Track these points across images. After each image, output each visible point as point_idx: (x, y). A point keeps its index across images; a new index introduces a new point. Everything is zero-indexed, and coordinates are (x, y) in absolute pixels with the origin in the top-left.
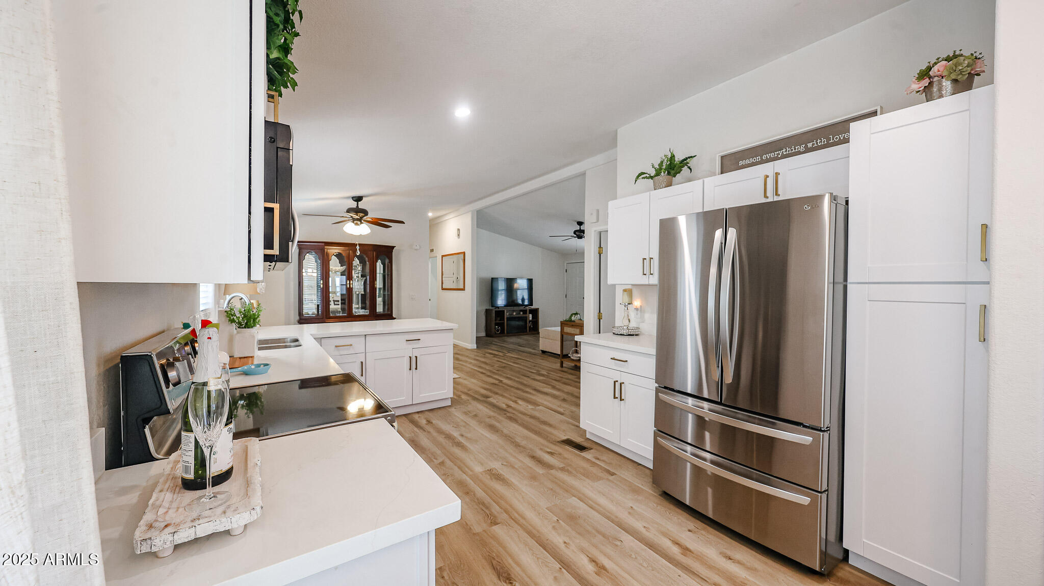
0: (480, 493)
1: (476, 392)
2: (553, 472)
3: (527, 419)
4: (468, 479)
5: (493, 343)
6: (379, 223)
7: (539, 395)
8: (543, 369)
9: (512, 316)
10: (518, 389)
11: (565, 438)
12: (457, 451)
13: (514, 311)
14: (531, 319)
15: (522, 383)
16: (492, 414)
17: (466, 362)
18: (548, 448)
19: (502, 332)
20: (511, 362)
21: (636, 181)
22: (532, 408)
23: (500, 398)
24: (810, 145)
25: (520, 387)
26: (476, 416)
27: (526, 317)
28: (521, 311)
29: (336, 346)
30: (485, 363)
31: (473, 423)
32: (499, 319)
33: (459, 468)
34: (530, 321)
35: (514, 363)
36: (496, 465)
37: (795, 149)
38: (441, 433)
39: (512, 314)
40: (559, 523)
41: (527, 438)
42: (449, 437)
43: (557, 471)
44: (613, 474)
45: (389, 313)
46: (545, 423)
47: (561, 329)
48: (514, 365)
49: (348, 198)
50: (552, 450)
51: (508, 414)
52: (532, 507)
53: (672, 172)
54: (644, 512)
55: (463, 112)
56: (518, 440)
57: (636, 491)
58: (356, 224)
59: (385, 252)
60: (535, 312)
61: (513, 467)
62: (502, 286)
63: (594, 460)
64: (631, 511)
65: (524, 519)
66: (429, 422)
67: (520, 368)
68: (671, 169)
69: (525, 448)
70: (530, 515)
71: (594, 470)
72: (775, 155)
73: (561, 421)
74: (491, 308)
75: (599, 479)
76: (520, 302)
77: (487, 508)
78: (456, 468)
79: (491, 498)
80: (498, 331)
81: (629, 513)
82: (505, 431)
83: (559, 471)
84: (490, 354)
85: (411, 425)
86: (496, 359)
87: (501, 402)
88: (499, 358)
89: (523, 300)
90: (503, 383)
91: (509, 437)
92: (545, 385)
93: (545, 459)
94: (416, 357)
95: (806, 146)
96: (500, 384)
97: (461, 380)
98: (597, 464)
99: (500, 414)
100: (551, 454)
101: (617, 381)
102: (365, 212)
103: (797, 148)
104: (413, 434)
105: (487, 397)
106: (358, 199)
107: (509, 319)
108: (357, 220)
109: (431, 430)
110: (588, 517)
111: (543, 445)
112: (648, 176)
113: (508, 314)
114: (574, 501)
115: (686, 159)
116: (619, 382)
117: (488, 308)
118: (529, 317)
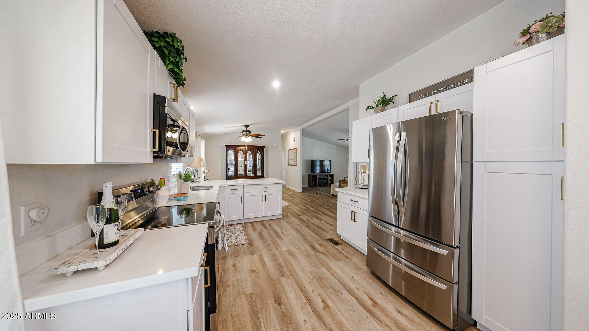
0: (281, 260)
1: (295, 213)
2: (319, 254)
3: (314, 227)
4: (278, 253)
5: (311, 190)
6: (256, 136)
7: (324, 216)
8: (330, 203)
10: (315, 212)
11: (330, 238)
12: (278, 240)
13: (322, 175)
14: (330, 179)
15: (318, 210)
16: (299, 223)
17: (295, 198)
18: (320, 241)
19: (316, 185)
20: (316, 199)
21: (366, 110)
22: (319, 222)
23: (306, 216)
24: (459, 83)
25: (317, 211)
26: (291, 224)
28: (325, 175)
29: (231, 190)
30: (304, 199)
31: (289, 227)
32: (314, 179)
33: (276, 248)
34: (329, 180)
35: (317, 200)
36: (292, 248)
37: (450, 86)
38: (273, 230)
39: (321, 177)
40: (313, 280)
41: (311, 236)
42: (276, 233)
43: (321, 254)
44: (348, 258)
45: (263, 175)
46: (323, 230)
47: (340, 184)
48: (317, 201)
49: (243, 126)
50: (321, 243)
51: (306, 224)
52: (303, 270)
53: (384, 104)
54: (358, 280)
55: (276, 84)
56: (307, 237)
57: (358, 268)
58: (247, 137)
59: (261, 149)
60: (332, 176)
61: (300, 250)
62: (318, 163)
63: (341, 250)
64: (352, 279)
65: (297, 275)
66: (270, 225)
67: (319, 202)
68: (383, 103)
69: (309, 241)
70: (301, 274)
71: (340, 255)
72: (439, 91)
73: (331, 229)
74: (311, 174)
75: (340, 260)
76: (326, 171)
77: (282, 268)
78: (274, 247)
79: (285, 264)
80: (314, 184)
81: (351, 280)
82: (303, 232)
83: (322, 254)
84: (308, 195)
85: (262, 225)
86: (310, 197)
87: (304, 218)
88: (311, 197)
89: (328, 170)
90: (309, 209)
91: (304, 235)
92: (329, 211)
93: (317, 247)
94: (265, 195)
95: (457, 84)
96: (308, 210)
97: (290, 207)
98: (342, 252)
99: (302, 224)
100: (321, 245)
101: (353, 212)
102: (250, 132)
103: (451, 86)
104: (261, 230)
105: (300, 215)
106: (247, 126)
107: (319, 179)
108: (246, 135)
109: (270, 229)
110: (329, 279)
111: (318, 240)
112: (371, 107)
113: (319, 177)
114: (324, 270)
115: (392, 97)
116: (354, 212)
117: (309, 174)
118: (329, 178)
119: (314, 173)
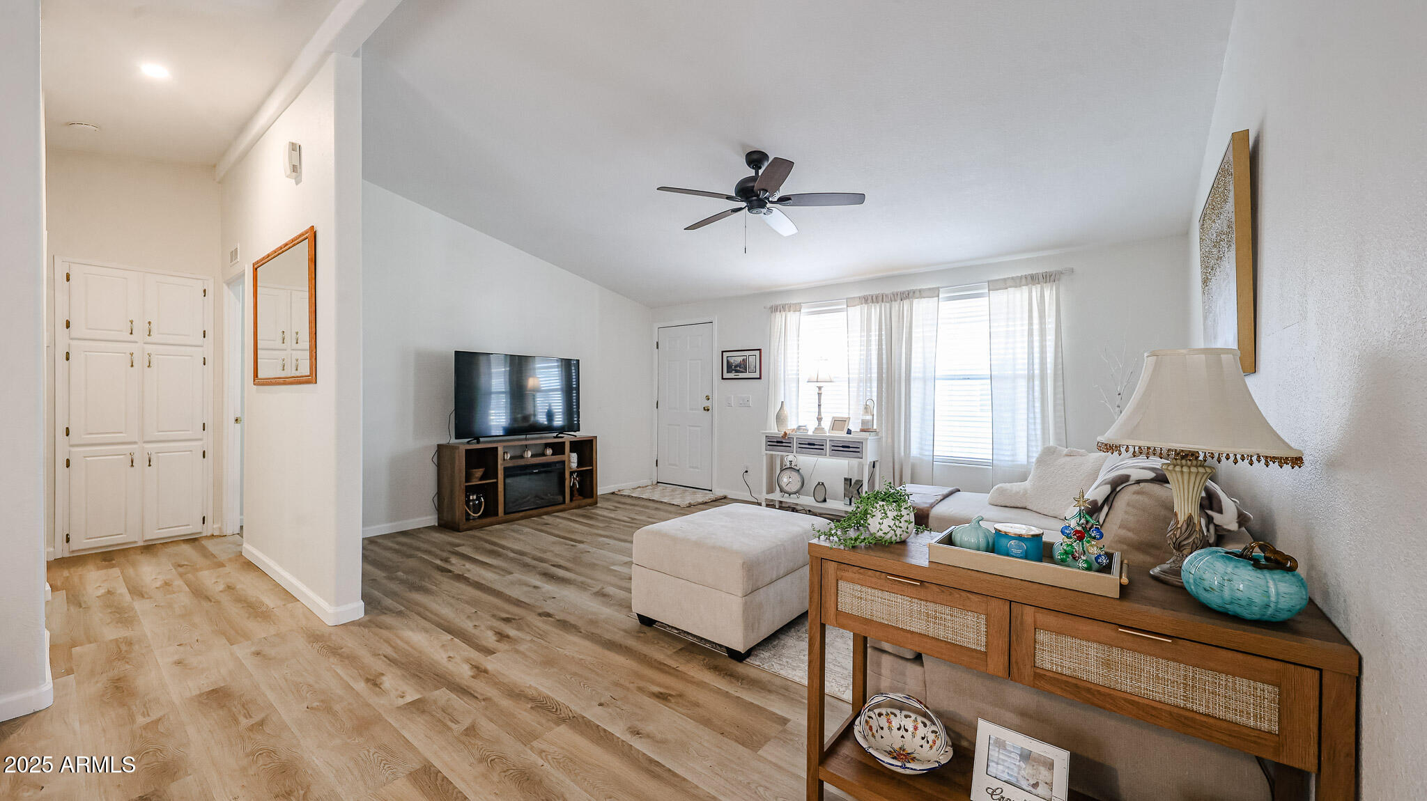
9: (521, 462)
13: (524, 447)
14: (574, 465)
19: (491, 511)
27: (563, 462)
28: (547, 445)
32: (479, 473)
34: (572, 473)
39: (522, 457)
60: (585, 449)
62: (496, 376)
74: (454, 441)
76: (542, 419)
80: (475, 508)
89: (550, 415)
107: (509, 472)
113: (508, 456)
117: (443, 442)
118: (569, 461)
119: (478, 440)
